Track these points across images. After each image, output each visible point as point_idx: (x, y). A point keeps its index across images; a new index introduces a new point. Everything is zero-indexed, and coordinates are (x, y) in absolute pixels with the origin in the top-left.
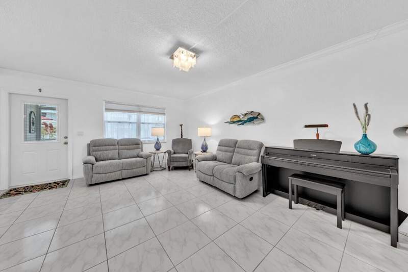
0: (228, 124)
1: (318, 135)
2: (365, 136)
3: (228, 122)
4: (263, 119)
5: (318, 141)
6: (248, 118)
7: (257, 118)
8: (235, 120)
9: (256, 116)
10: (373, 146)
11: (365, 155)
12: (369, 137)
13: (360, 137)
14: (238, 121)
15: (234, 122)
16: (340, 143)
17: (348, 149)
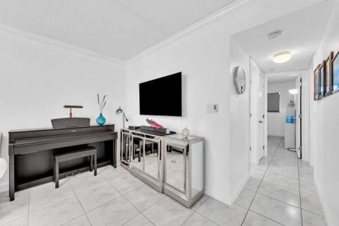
1: (71, 114)
2: (101, 114)
5: (71, 119)
10: (104, 120)
11: (101, 125)
12: (103, 115)
13: (98, 115)
16: (89, 119)
17: (93, 123)
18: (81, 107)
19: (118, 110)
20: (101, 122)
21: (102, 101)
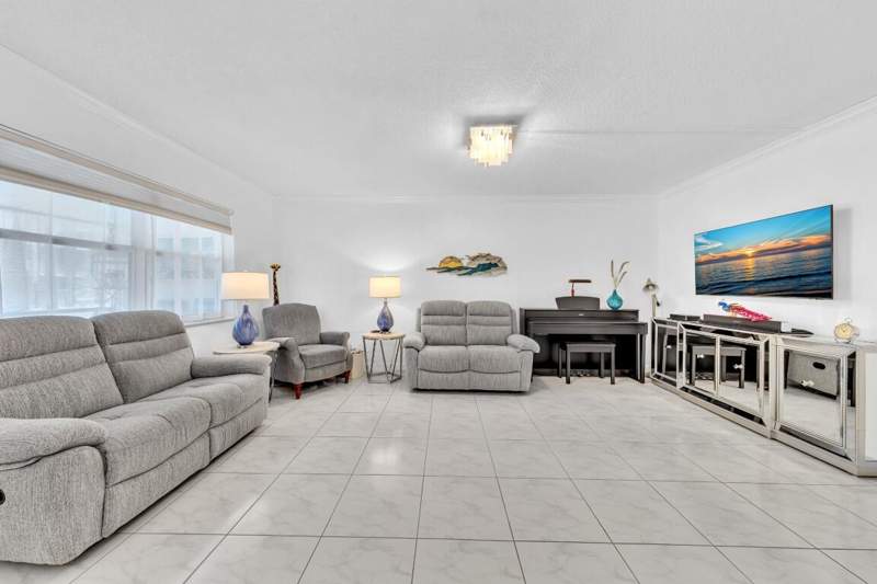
0: (435, 272)
1: (573, 291)
2: (615, 292)
3: (434, 269)
4: (505, 268)
5: (573, 298)
6: (479, 265)
7: (496, 265)
8: (453, 265)
9: (493, 262)
10: (620, 301)
11: (615, 310)
12: (618, 294)
13: (611, 293)
14: (460, 269)
15: (449, 270)
16: (598, 300)
17: (604, 306)
18: (589, 281)
19: (647, 286)
20: (615, 304)
21: (618, 271)
